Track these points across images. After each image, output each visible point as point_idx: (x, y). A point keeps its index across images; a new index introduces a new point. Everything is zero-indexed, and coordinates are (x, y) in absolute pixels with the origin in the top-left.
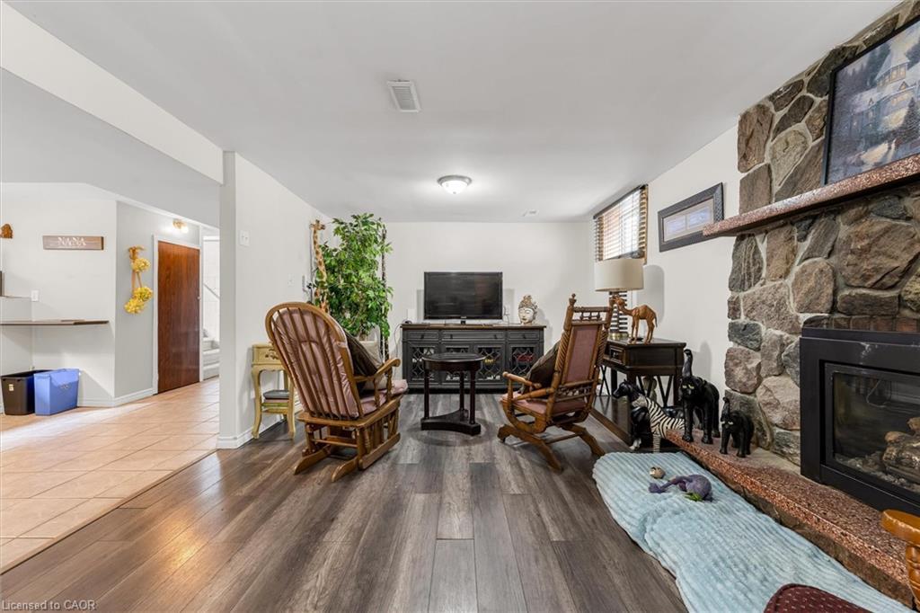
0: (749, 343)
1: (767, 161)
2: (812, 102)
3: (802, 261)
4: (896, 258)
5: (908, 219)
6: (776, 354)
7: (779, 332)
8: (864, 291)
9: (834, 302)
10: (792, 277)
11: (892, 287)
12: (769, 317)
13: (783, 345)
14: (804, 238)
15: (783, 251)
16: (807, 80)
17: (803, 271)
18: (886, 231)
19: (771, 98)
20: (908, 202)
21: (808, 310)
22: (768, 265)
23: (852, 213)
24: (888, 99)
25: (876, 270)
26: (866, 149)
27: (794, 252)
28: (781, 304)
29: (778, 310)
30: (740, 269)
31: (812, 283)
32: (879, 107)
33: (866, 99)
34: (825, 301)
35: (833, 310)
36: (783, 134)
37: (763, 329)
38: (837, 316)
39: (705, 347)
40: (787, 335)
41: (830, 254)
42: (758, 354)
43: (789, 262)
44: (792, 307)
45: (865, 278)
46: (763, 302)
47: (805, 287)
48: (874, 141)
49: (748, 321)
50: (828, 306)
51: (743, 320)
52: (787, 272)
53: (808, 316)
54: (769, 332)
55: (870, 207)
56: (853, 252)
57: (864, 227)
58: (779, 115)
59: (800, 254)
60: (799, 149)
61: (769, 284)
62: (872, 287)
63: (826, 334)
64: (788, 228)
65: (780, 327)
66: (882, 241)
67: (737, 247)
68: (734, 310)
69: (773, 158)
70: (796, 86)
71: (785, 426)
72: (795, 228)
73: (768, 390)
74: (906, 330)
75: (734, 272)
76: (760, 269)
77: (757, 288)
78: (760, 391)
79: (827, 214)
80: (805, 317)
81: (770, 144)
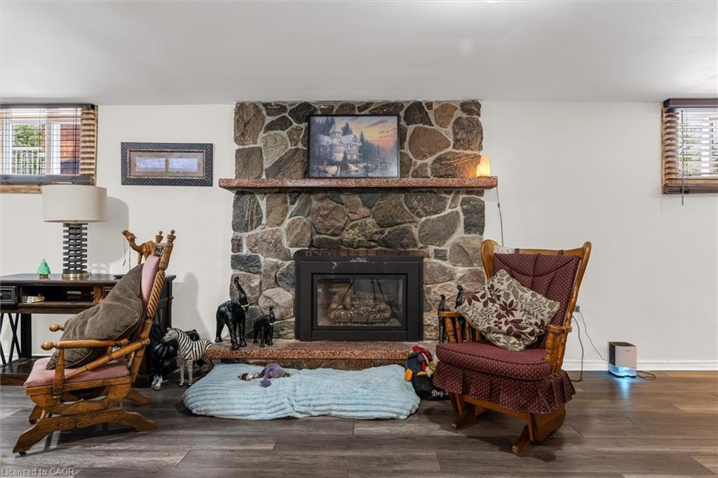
0: (251, 269)
1: (260, 144)
2: (291, 124)
3: (291, 217)
4: (340, 222)
5: (343, 204)
6: (273, 274)
7: (275, 260)
8: (325, 236)
9: (312, 241)
10: (285, 225)
11: (337, 235)
12: (268, 250)
13: (278, 267)
14: (292, 203)
15: (280, 209)
16: (289, 108)
17: (293, 222)
18: (335, 208)
19: (266, 105)
20: (343, 197)
21: (297, 246)
22: (267, 216)
23: (320, 195)
24: (335, 146)
25: (332, 226)
26: (328, 165)
27: (287, 210)
28: (278, 241)
29: (275, 246)
30: (243, 216)
31: (299, 230)
32: (332, 146)
33: (325, 140)
34: (307, 240)
35: (311, 245)
36: (272, 133)
37: (262, 259)
38: (313, 249)
40: (280, 262)
41: (308, 215)
42: (257, 276)
43: (284, 215)
44: (286, 244)
45: (327, 230)
46: (264, 241)
47: (295, 233)
48: (332, 163)
49: (250, 253)
50: (309, 244)
51: (245, 251)
52: (282, 222)
53: (296, 249)
54: (266, 260)
55: (328, 195)
56: (321, 216)
57: (325, 204)
58: (269, 119)
59: (290, 212)
60: (283, 147)
61: (268, 229)
62: (330, 235)
63: (308, 259)
64: (283, 195)
65: (278, 256)
66: (333, 212)
67: (236, 201)
68: (237, 244)
69: (265, 145)
70: (281, 108)
71: (282, 318)
72: (288, 195)
73: (267, 298)
74: (344, 255)
75: (235, 217)
76: (261, 219)
77: (258, 230)
78: (261, 301)
79: (307, 192)
80: (294, 250)
81: (261, 135)
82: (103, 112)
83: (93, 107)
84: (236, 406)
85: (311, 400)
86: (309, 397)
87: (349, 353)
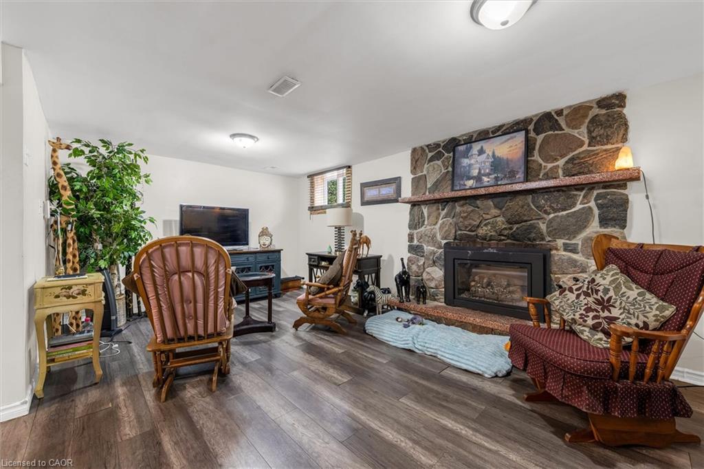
0: (419, 254)
1: (425, 173)
2: (444, 155)
3: (442, 219)
4: (475, 221)
5: (478, 208)
6: (431, 257)
7: (432, 248)
8: (465, 232)
9: (456, 236)
10: (438, 225)
11: (473, 231)
12: (428, 242)
13: (435, 254)
14: (443, 210)
15: (435, 214)
16: (442, 145)
17: (443, 223)
18: (472, 211)
19: (428, 146)
20: (478, 202)
21: (445, 239)
22: (428, 219)
23: (462, 202)
24: (472, 164)
25: (470, 225)
26: (466, 180)
27: (439, 214)
28: (434, 236)
29: (432, 239)
30: (414, 220)
31: (447, 228)
32: (470, 166)
33: (465, 162)
34: (452, 235)
35: (455, 239)
36: (432, 163)
37: (425, 247)
38: (456, 241)
39: (390, 257)
40: (436, 250)
41: (453, 217)
42: (423, 258)
43: (437, 218)
44: (439, 237)
45: (466, 227)
46: (426, 235)
47: (444, 231)
48: (469, 178)
49: (418, 243)
50: (453, 237)
51: (415, 242)
52: (437, 222)
53: (445, 241)
54: (428, 248)
55: (467, 201)
56: (462, 217)
57: (465, 208)
58: (430, 155)
59: (442, 216)
60: (439, 172)
61: (428, 227)
62: (469, 231)
63: (453, 248)
64: (436, 205)
65: (434, 246)
66: (471, 215)
67: (411, 210)
68: (411, 238)
69: (428, 172)
70: (437, 145)
71: (436, 287)
72: (440, 205)
73: (428, 273)
74: (479, 246)
75: (410, 221)
76: (424, 221)
77: (423, 229)
78: (424, 274)
79: (452, 201)
80: (444, 242)
81: (426, 166)
82: (354, 169)
83: (349, 167)
84: (385, 335)
85: (426, 343)
86: (426, 341)
87: (472, 319)
